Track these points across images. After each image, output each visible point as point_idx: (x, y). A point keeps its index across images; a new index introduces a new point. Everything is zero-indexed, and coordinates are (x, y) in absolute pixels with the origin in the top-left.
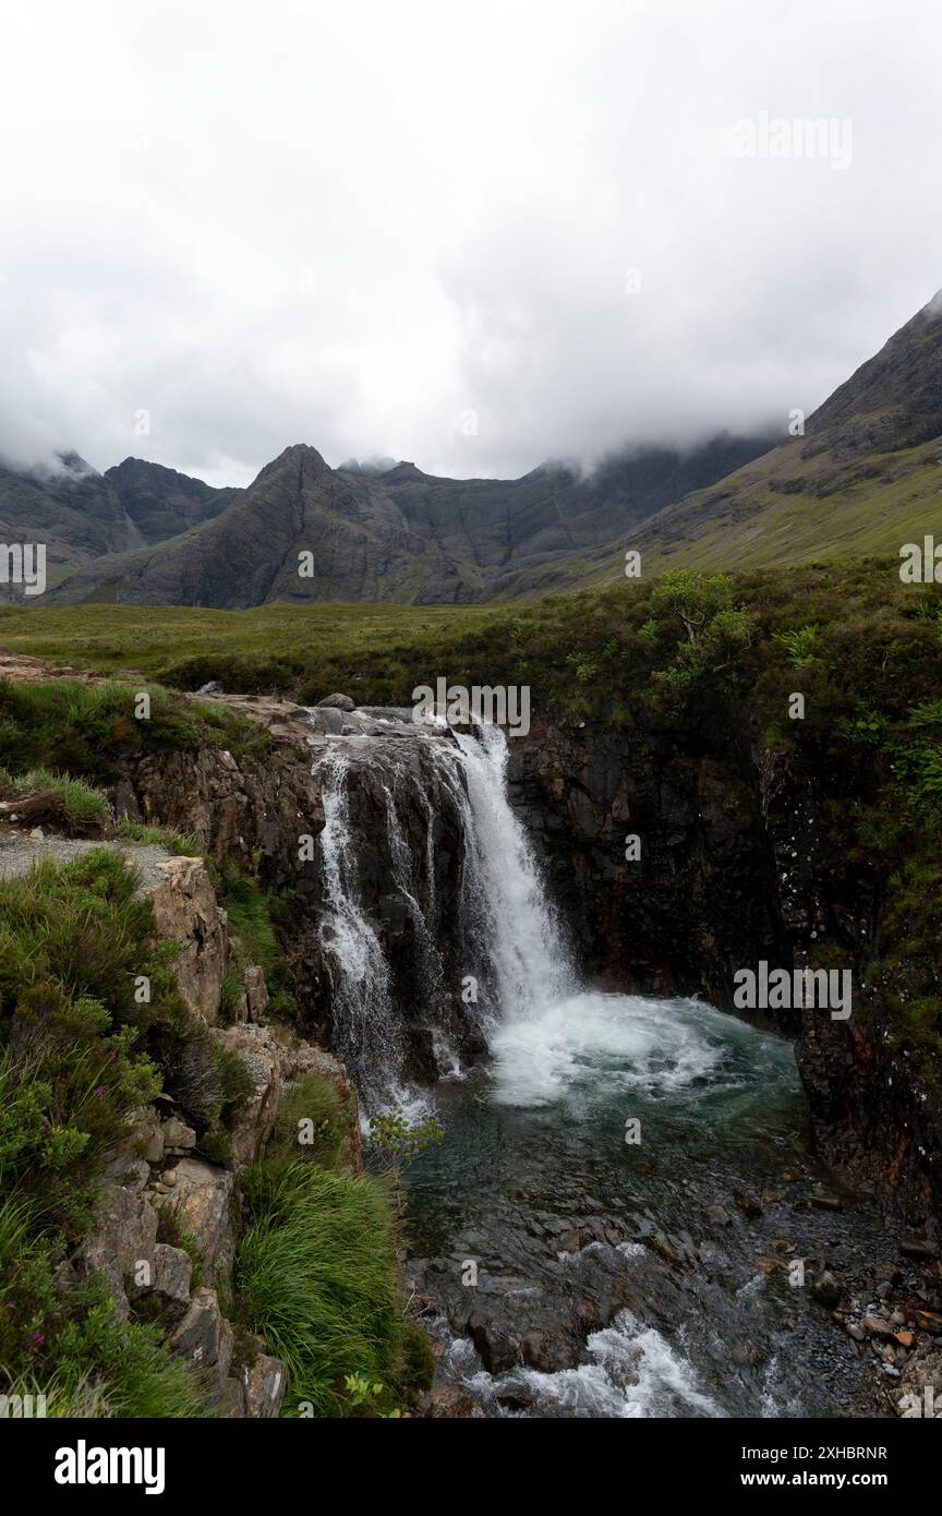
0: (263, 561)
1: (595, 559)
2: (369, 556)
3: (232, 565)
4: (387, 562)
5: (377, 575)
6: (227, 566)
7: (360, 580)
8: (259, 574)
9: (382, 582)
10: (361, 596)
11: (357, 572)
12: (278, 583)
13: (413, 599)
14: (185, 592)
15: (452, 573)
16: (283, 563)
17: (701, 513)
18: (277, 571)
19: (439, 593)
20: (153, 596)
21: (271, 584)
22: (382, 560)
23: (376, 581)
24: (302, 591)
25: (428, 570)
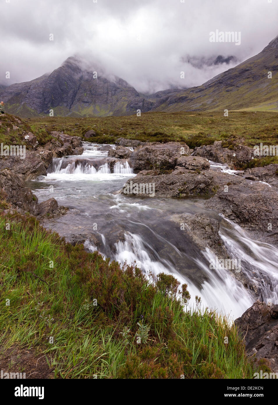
0: (71, 88)
1: (197, 92)
2: (109, 87)
3: (61, 89)
4: (115, 90)
5: (112, 95)
6: (59, 90)
7: (107, 97)
8: (71, 93)
9: (114, 97)
10: (107, 103)
11: (105, 93)
12: (77, 97)
13: (126, 105)
14: (45, 99)
15: (137, 95)
16: (79, 89)
17: (239, 76)
18: (77, 93)
19: (136, 103)
20: (33, 100)
21: (75, 97)
22: (114, 89)
23: (111, 97)
24: (86, 100)
25: (130, 94)
